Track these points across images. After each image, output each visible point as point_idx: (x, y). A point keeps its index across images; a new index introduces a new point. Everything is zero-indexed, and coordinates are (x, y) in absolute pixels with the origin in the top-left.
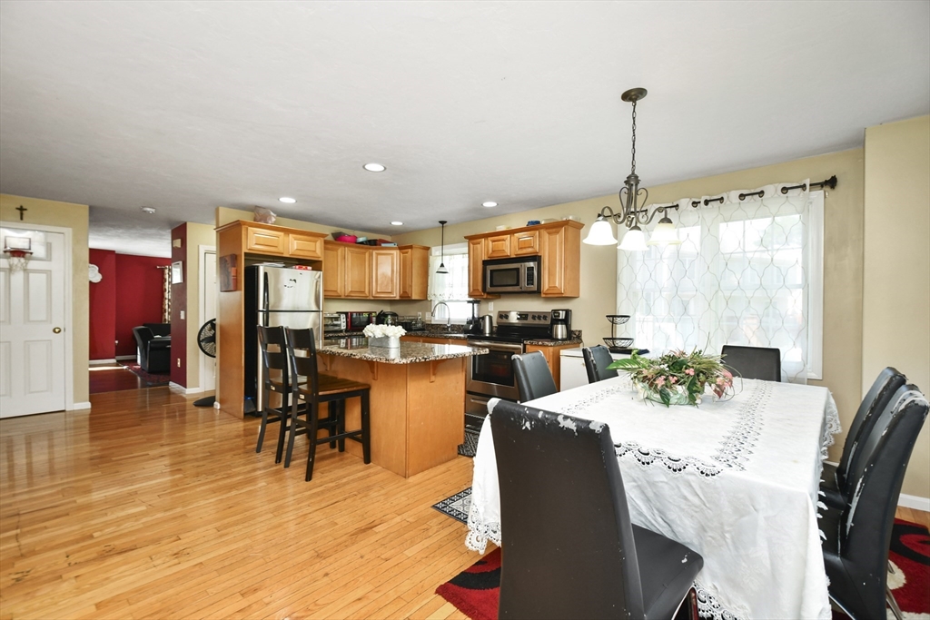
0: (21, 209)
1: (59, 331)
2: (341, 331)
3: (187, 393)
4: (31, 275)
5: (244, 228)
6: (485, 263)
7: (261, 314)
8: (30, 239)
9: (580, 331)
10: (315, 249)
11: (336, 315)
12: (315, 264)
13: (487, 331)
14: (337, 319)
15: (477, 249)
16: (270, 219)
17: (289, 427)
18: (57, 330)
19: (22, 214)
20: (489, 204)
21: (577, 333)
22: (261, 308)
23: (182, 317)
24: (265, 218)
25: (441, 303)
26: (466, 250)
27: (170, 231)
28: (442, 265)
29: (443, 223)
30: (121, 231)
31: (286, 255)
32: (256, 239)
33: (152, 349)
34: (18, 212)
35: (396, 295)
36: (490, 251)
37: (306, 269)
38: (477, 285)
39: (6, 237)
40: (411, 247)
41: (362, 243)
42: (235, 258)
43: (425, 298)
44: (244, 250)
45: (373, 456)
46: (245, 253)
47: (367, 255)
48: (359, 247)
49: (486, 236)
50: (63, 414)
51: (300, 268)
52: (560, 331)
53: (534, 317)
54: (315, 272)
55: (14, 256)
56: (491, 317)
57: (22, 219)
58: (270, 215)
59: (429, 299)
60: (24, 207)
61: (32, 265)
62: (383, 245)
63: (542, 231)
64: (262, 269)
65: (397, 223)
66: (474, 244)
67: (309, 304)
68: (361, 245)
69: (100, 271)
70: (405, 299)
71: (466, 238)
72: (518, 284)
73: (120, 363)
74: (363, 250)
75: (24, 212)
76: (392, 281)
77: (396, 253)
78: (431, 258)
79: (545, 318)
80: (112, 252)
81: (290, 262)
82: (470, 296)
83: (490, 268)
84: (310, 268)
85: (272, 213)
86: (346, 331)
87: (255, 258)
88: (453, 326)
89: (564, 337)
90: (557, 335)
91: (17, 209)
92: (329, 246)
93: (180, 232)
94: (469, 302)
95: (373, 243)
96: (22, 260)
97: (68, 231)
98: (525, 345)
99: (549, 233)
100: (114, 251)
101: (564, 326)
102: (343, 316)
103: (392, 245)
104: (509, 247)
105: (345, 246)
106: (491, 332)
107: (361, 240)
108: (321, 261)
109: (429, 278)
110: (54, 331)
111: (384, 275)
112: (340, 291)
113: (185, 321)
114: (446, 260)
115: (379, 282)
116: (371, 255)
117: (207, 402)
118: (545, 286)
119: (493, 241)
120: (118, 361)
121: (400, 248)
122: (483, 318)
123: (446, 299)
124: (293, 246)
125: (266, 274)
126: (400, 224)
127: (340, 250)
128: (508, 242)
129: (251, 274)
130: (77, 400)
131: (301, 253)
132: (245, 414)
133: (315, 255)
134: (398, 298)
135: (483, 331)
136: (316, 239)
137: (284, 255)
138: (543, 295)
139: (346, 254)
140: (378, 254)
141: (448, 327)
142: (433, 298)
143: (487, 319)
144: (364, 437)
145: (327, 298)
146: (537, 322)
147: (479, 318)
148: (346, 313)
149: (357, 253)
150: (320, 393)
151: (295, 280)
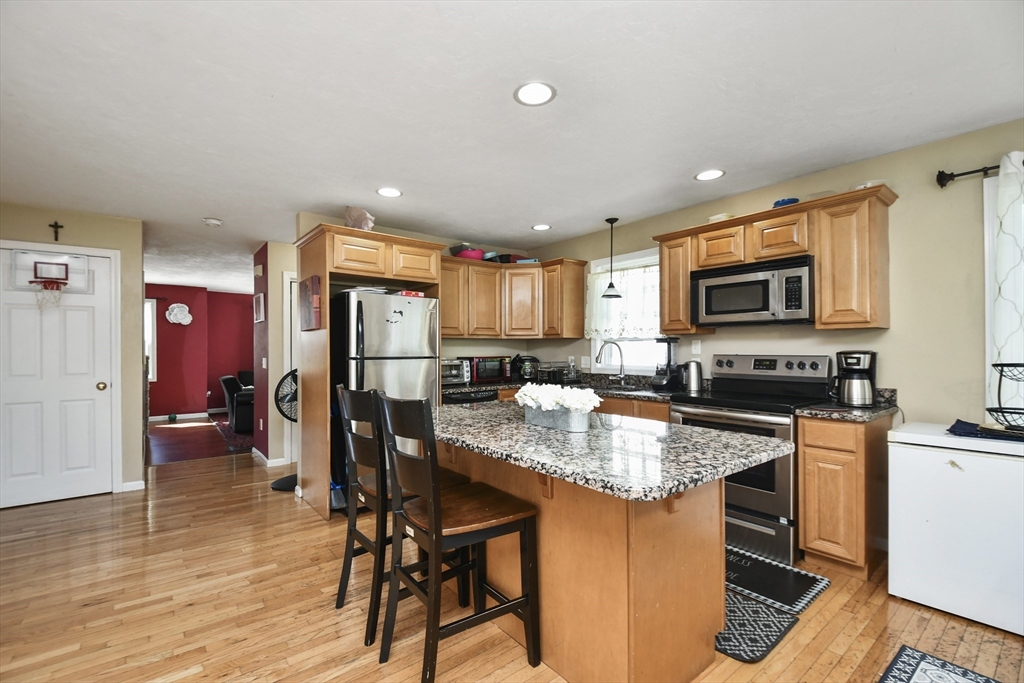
0: (56, 227)
1: (105, 387)
2: (464, 385)
3: (268, 466)
4: (68, 313)
5: (328, 237)
6: (695, 276)
7: (353, 364)
8: (66, 265)
9: (894, 391)
10: (427, 266)
11: (457, 362)
12: (427, 289)
13: (694, 386)
14: (457, 367)
15: (677, 254)
16: (367, 224)
17: (391, 538)
18: (101, 386)
19: (56, 233)
20: (710, 175)
21: (887, 395)
22: (353, 352)
23: (264, 366)
24: (359, 222)
25: (606, 342)
26: (656, 259)
27: (252, 257)
28: (611, 286)
29: (611, 221)
30: (199, 260)
31: (388, 276)
32: (346, 253)
33: (238, 403)
34: (52, 230)
35: (539, 332)
36: (703, 255)
37: (417, 296)
38: (678, 313)
39: (36, 263)
40: (560, 262)
41: (490, 260)
42: (317, 281)
43: (580, 335)
44: (329, 268)
45: (545, 649)
46: (330, 273)
47: (498, 276)
48: (487, 266)
49: (694, 233)
50: (109, 497)
51: (407, 295)
52: (858, 390)
53: (789, 365)
54: (428, 299)
55: (46, 288)
56: (699, 365)
57: (56, 239)
58: (366, 218)
59: (587, 337)
60: (60, 224)
61: (70, 299)
62: (519, 262)
63: (815, 212)
64: (354, 297)
65: (541, 228)
66: (670, 248)
67: (421, 347)
68: (490, 263)
69: (190, 312)
70: (553, 339)
71: (655, 239)
72: (766, 307)
73: (212, 417)
74: (492, 270)
75: (60, 230)
76: (533, 312)
77: (538, 272)
78: (590, 278)
79: (814, 366)
80: (203, 289)
81: (393, 285)
82: (663, 330)
83: (703, 284)
84: (421, 294)
85: (368, 215)
86: (472, 384)
87: (343, 281)
88: (628, 379)
89: (868, 401)
90: (850, 398)
91: (50, 226)
92: (447, 265)
93: (261, 257)
94: (659, 340)
95: (505, 260)
96: (56, 293)
97: (116, 255)
98: (796, 418)
99: (833, 215)
100: (206, 289)
101: (867, 382)
102: (466, 364)
103: (531, 261)
104: (741, 247)
105: (469, 264)
106: (701, 390)
107: (489, 255)
108: (437, 284)
109: (587, 307)
110: (98, 387)
111: (521, 304)
112: (463, 328)
113: (267, 370)
114: (616, 278)
115: (514, 314)
116: (502, 277)
117: (287, 484)
118: (826, 309)
119: (709, 240)
120: (210, 415)
121: (544, 265)
122: (686, 366)
123: (615, 337)
124: (398, 261)
125: (360, 304)
126: (546, 227)
127: (462, 270)
128: (739, 239)
129: (339, 305)
130: (126, 478)
131: (409, 273)
132: (332, 510)
133: (428, 275)
134: (541, 336)
135: (686, 388)
136: (430, 252)
137: (386, 276)
138: (818, 326)
139: (470, 277)
140: (512, 275)
141: (622, 379)
142: (593, 335)
143: (693, 368)
144: (529, 609)
145: (447, 339)
146: (796, 372)
147: (679, 367)
148: (471, 359)
149: (484, 273)
150: (446, 532)
151: (401, 313)
